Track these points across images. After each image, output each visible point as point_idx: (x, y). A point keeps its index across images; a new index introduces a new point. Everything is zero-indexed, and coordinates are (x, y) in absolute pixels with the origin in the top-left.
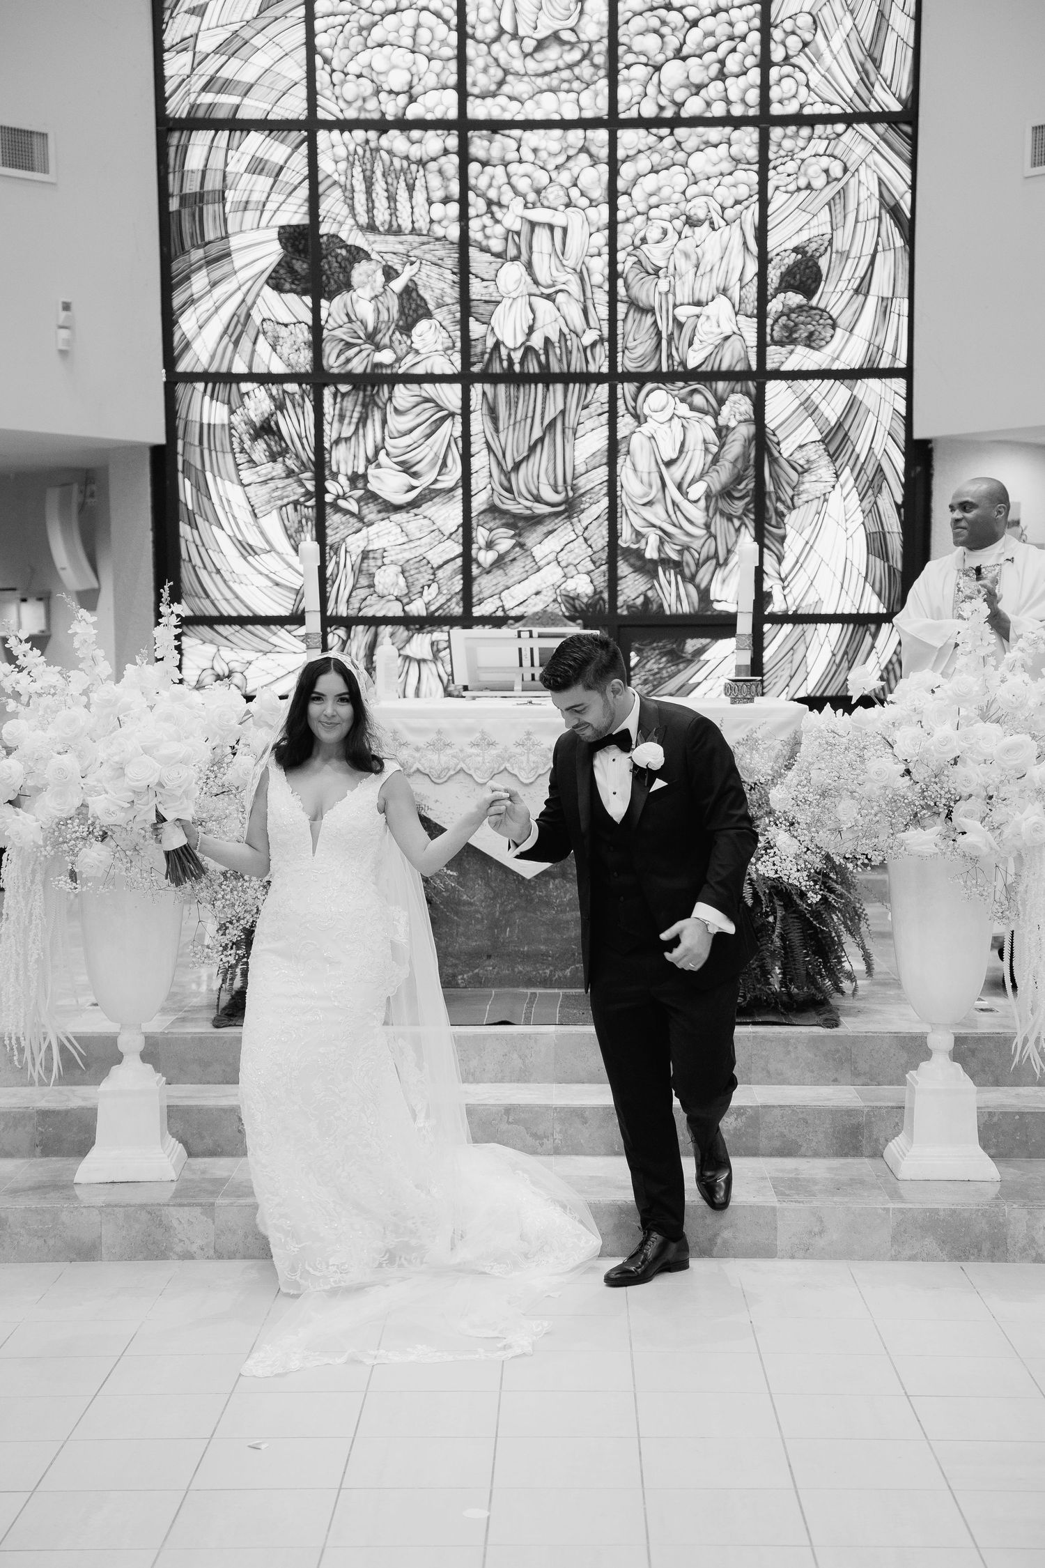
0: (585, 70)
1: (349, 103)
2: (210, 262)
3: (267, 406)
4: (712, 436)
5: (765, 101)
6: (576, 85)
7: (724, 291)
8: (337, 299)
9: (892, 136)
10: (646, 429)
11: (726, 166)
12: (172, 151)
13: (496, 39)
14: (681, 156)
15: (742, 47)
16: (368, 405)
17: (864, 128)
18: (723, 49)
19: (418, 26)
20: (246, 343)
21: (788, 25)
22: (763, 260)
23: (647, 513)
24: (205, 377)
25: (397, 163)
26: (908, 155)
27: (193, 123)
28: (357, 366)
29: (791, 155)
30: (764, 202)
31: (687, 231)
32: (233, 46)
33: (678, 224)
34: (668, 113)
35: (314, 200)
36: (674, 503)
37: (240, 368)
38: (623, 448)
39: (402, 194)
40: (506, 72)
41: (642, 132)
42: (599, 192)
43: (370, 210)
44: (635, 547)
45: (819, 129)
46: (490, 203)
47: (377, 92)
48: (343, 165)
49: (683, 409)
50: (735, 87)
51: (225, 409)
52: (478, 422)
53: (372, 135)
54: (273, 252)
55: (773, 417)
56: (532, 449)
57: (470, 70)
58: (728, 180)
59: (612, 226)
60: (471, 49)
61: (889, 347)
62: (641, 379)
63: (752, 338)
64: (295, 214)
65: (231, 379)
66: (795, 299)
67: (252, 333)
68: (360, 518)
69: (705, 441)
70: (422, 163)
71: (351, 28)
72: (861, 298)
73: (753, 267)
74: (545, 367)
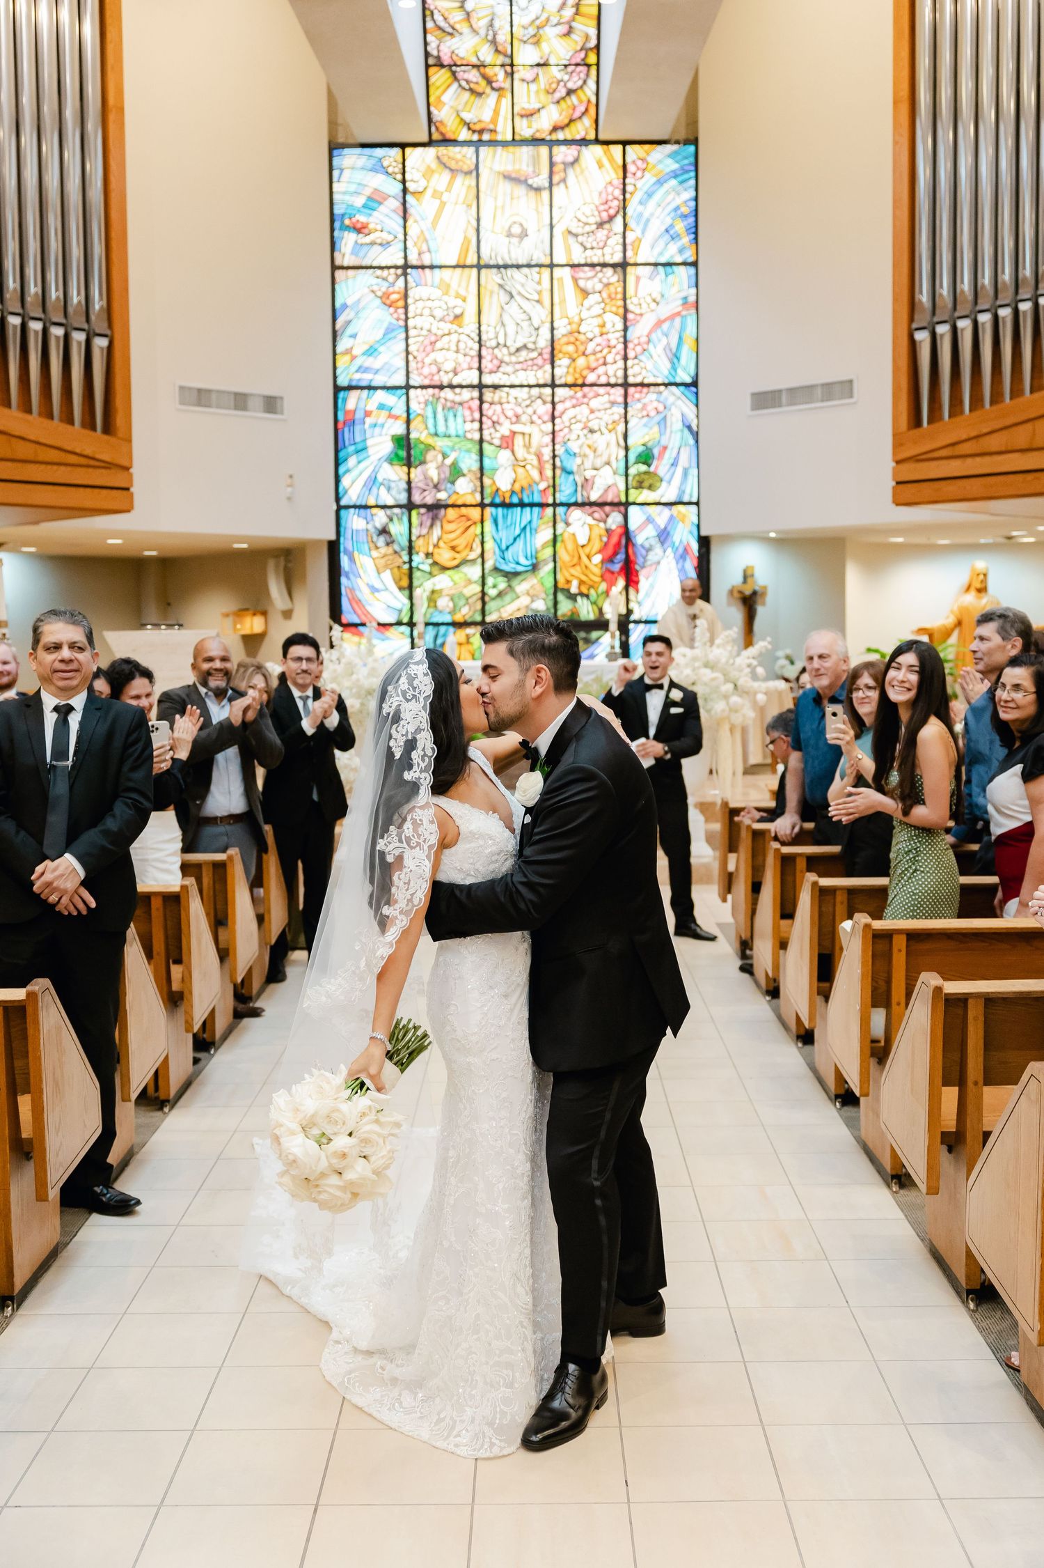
0: (540, 361)
1: (425, 377)
2: (357, 452)
3: (385, 520)
4: (604, 532)
5: (626, 376)
6: (535, 368)
7: (608, 463)
8: (419, 468)
9: (687, 393)
10: (570, 530)
11: (608, 405)
12: (340, 401)
13: (497, 347)
14: (586, 400)
15: (614, 351)
16: (434, 519)
17: (673, 388)
18: (606, 351)
19: (459, 341)
20: (374, 490)
21: (636, 341)
22: (627, 449)
23: (573, 571)
24: (355, 507)
25: (449, 404)
26: (695, 401)
27: (350, 388)
28: (429, 500)
29: (639, 400)
30: (626, 422)
31: (589, 435)
32: (371, 351)
33: (585, 431)
34: (580, 382)
35: (408, 422)
36: (586, 567)
37: (372, 502)
38: (559, 539)
39: (451, 418)
40: (502, 362)
41: (567, 389)
42: (547, 417)
43: (435, 426)
44: (566, 587)
45: (652, 388)
46: (494, 422)
47: (439, 371)
48: (422, 406)
49: (590, 520)
50: (611, 369)
51: (365, 522)
52: (488, 525)
53: (437, 391)
54: (388, 447)
55: (632, 526)
56: (515, 539)
57: (484, 361)
58: (609, 411)
59: (553, 433)
60: (484, 352)
61: (688, 491)
62: (568, 505)
63: (622, 487)
64: (399, 429)
65: (366, 507)
66: (643, 468)
67: (378, 485)
68: (430, 573)
69: (601, 536)
70: (461, 404)
71: (427, 342)
72: (673, 468)
73: (622, 453)
74: (521, 500)
